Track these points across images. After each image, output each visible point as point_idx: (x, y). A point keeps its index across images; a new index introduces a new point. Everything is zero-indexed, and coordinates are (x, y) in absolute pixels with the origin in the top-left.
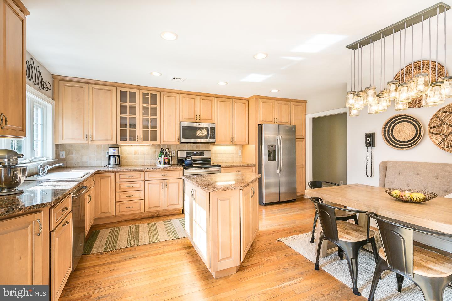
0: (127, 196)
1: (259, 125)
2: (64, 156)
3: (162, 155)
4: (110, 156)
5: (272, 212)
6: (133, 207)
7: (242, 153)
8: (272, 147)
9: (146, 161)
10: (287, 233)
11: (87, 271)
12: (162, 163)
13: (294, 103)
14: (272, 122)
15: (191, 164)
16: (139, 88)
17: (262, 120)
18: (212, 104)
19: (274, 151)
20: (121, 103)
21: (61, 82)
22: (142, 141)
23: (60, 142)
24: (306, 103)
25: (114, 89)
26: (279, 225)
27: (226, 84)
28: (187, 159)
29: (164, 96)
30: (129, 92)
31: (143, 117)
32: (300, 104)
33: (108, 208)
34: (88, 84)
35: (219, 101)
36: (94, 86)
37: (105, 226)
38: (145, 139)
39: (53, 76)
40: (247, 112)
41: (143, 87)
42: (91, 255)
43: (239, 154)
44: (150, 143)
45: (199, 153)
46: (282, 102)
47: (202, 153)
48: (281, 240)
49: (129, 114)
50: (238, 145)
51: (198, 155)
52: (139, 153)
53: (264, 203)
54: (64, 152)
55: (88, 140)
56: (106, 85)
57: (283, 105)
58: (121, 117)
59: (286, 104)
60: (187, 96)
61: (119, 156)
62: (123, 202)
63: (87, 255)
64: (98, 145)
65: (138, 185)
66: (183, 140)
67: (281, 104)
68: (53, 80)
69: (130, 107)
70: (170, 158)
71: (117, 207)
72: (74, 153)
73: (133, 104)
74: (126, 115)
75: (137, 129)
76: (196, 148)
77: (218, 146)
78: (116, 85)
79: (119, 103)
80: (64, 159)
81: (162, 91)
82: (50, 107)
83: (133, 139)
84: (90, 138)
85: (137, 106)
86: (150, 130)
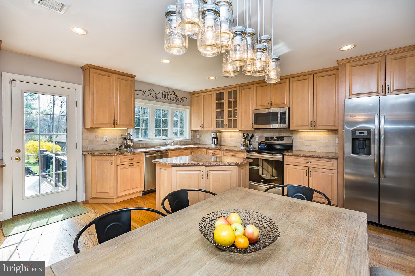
2: (198, 137)
4: (213, 138)
8: (363, 133)
9: (237, 143)
12: (242, 145)
14: (376, 92)
16: (226, 88)
18: (285, 87)
19: (370, 140)
22: (227, 128)
23: (192, 129)
25: (212, 93)
28: (261, 144)
29: (242, 90)
30: (221, 93)
31: (228, 110)
35: (295, 81)
38: (229, 126)
39: (190, 93)
41: (228, 87)
44: (232, 129)
46: (406, 53)
49: (221, 109)
51: (278, 141)
54: (199, 135)
56: (209, 92)
58: (216, 111)
60: (260, 85)
61: (217, 138)
64: (208, 131)
66: (255, 126)
67: (404, 57)
68: (190, 95)
69: (221, 103)
72: (202, 136)
73: (222, 101)
74: (219, 109)
75: (225, 119)
76: (278, 134)
77: (304, 131)
78: (213, 90)
79: (215, 102)
80: (199, 139)
81: (240, 86)
82: (188, 110)
83: (223, 127)
84: (202, 126)
85: (225, 102)
86: (232, 119)
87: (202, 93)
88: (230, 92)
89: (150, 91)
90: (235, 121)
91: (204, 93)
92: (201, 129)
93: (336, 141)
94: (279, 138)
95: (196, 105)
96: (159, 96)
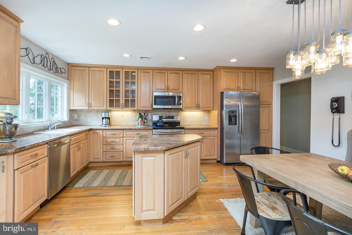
0: (111, 148)
1: (221, 93)
2: (76, 118)
3: (140, 118)
4: (103, 118)
5: (229, 172)
6: (115, 156)
7: (209, 117)
8: (233, 112)
9: (129, 122)
10: (233, 195)
11: (63, 200)
12: (139, 124)
13: (259, 71)
14: (235, 89)
15: (162, 126)
16: (122, 67)
17: (224, 88)
18: (179, 77)
19: (236, 116)
20: (110, 80)
21: (72, 68)
22: (124, 107)
23: (72, 108)
24: (274, 69)
25: (105, 70)
26: (229, 186)
27: (185, 58)
28: (158, 122)
29: (141, 73)
30: (116, 71)
31: (125, 89)
32: (266, 71)
33: (98, 156)
34: (88, 68)
35: (186, 74)
36: (92, 69)
37: (95, 168)
38: (126, 106)
39: (68, 64)
40: (212, 82)
41: (125, 67)
42: (73, 188)
43: (206, 118)
44: (130, 109)
45: (170, 117)
46: (246, 70)
47: (172, 117)
48: (222, 200)
49: (115, 88)
50: (204, 110)
51: (169, 119)
52: (125, 116)
53: (224, 163)
54: (77, 115)
55: (88, 107)
56: (100, 68)
57: (247, 74)
58: (110, 90)
59: (250, 73)
60: (158, 71)
61: (109, 118)
62: (108, 152)
63: (71, 188)
64: (97, 111)
65: (118, 140)
66: (155, 107)
67: (245, 72)
68: (68, 66)
69: (116, 82)
70: (146, 120)
71: (104, 155)
72: (82, 116)
73: (118, 80)
74: (113, 88)
75: (121, 98)
76: (168, 113)
77: (187, 111)
78: (106, 67)
79: (108, 80)
80: (77, 120)
81: (139, 69)
82: (66, 85)
83: (118, 106)
84: (89, 105)
85: (121, 82)
86: (130, 99)
87: (89, 67)
88: (127, 73)
89: (27, 49)
90: (133, 101)
91: (92, 68)
92: (88, 108)
93: (205, 118)
94: (170, 116)
95: (79, 80)
96: (38, 60)
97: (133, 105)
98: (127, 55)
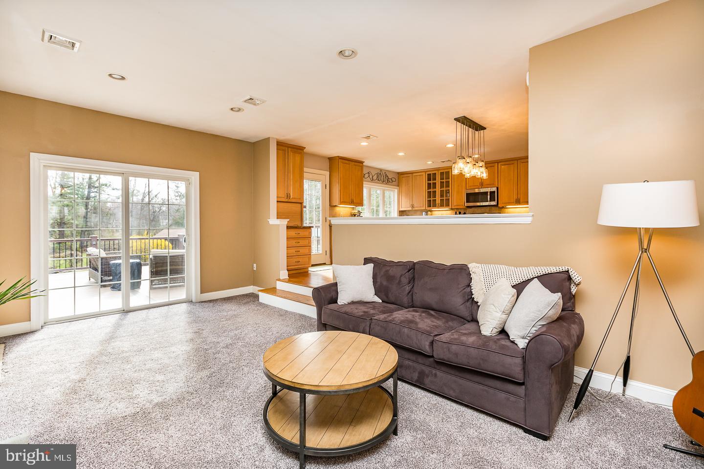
16: (438, 169)
18: (494, 170)
21: (401, 176)
22: (440, 207)
23: (401, 209)
25: (424, 173)
30: (432, 173)
31: (441, 189)
35: (502, 165)
36: (415, 174)
38: (442, 205)
39: (398, 173)
41: (440, 168)
44: (445, 208)
49: (433, 189)
56: (420, 172)
58: (428, 191)
68: (398, 175)
69: (433, 184)
73: (434, 181)
74: (431, 189)
75: (437, 199)
78: (425, 171)
79: (427, 182)
82: (396, 190)
83: (435, 206)
84: (413, 206)
85: (437, 183)
86: (445, 198)
87: (412, 173)
88: (442, 174)
89: (368, 173)
90: (448, 200)
92: (412, 208)
95: (405, 185)
96: (375, 177)
97: (448, 205)
98: (430, 163)
